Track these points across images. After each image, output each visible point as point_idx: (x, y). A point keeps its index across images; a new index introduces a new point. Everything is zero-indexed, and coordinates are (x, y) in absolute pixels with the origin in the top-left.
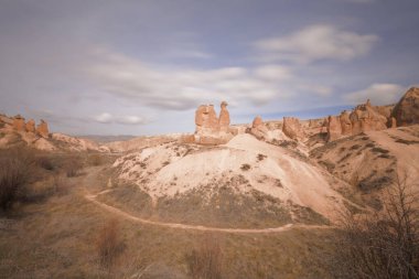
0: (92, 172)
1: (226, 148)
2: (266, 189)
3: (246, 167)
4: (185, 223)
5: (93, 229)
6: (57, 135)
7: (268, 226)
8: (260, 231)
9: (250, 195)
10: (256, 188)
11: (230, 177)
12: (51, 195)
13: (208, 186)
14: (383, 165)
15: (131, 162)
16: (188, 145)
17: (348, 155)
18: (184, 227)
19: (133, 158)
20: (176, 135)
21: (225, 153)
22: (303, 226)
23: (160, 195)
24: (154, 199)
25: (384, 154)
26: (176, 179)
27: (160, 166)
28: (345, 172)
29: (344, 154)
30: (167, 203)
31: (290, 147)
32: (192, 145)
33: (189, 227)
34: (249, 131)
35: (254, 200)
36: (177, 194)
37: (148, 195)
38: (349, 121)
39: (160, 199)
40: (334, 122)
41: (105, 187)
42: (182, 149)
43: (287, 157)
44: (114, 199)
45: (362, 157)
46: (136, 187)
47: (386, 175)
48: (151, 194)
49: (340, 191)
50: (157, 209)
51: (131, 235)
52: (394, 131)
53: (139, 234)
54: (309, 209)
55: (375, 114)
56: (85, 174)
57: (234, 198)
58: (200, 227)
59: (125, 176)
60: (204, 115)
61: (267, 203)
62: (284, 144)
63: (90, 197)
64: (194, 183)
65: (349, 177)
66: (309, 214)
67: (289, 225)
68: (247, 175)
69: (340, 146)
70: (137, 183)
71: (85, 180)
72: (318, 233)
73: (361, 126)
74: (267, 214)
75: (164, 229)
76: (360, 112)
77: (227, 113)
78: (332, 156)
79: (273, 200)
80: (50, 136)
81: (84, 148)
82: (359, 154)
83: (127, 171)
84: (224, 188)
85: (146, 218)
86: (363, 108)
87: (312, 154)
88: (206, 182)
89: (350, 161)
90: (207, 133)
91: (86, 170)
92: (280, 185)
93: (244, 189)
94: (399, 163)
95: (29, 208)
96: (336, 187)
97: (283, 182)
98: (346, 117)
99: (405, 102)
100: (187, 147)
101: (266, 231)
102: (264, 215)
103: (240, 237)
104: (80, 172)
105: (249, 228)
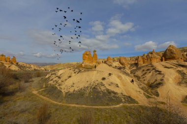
0: (36, 80)
1: (95, 70)
2: (112, 88)
3: (104, 79)
4: (77, 104)
5: (36, 108)
6: (20, 63)
7: (113, 105)
8: (109, 107)
9: (105, 91)
10: (108, 88)
11: (97, 83)
12: (17, 91)
13: (88, 87)
14: (159, 77)
15: (54, 76)
16: (79, 68)
17: (146, 73)
18: (77, 106)
19: (55, 74)
20: (74, 63)
21: (95, 72)
22: (127, 104)
23: (67, 91)
24: (64, 93)
25: (160, 73)
26: (74, 84)
27: (67, 78)
28: (144, 80)
29: (144, 72)
30: (70, 95)
31: (122, 70)
32: (81, 69)
33: (79, 106)
34: (105, 62)
35: (107, 93)
36: (74, 91)
37: (61, 91)
38: (146, 58)
39: (66, 93)
40: (140, 59)
41: (42, 87)
42: (77, 70)
43: (121, 74)
44: (46, 93)
45: (151, 74)
46: (56, 88)
47: (160, 81)
48: (63, 91)
49: (142, 89)
50: (65, 98)
51: (53, 110)
52: (164, 63)
53: (57, 110)
54: (129, 97)
55: (156, 56)
56: (32, 81)
57: (99, 92)
58: (84, 106)
59: (51, 82)
60: (86, 56)
61: (112, 94)
62: (120, 68)
63: (35, 92)
64: (82, 86)
65: (146, 82)
66: (130, 99)
67: (121, 104)
68: (104, 82)
69: (142, 69)
70: (57, 86)
71: (33, 84)
72: (133, 108)
73: (151, 60)
74: (112, 99)
75: (68, 107)
76: (150, 55)
77: (96, 55)
78: (139, 73)
79: (115, 93)
80: (17, 63)
81: (33, 69)
82: (150, 72)
83: (52, 80)
84: (94, 88)
85: (60, 102)
86: (151, 53)
87: (131, 72)
88: (86, 85)
89: (146, 75)
90: (87, 63)
91: (33, 79)
92: (118, 87)
93: (103, 88)
94: (165, 76)
95: (6, 98)
96: (141, 87)
97: (119, 85)
98: (145, 57)
99: (167, 51)
100: (79, 69)
101: (112, 107)
102: (111, 100)
103: (101, 110)
104: (31, 80)
105: (104, 106)
